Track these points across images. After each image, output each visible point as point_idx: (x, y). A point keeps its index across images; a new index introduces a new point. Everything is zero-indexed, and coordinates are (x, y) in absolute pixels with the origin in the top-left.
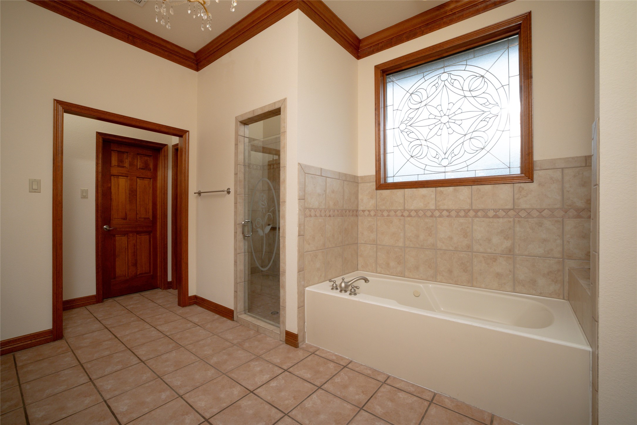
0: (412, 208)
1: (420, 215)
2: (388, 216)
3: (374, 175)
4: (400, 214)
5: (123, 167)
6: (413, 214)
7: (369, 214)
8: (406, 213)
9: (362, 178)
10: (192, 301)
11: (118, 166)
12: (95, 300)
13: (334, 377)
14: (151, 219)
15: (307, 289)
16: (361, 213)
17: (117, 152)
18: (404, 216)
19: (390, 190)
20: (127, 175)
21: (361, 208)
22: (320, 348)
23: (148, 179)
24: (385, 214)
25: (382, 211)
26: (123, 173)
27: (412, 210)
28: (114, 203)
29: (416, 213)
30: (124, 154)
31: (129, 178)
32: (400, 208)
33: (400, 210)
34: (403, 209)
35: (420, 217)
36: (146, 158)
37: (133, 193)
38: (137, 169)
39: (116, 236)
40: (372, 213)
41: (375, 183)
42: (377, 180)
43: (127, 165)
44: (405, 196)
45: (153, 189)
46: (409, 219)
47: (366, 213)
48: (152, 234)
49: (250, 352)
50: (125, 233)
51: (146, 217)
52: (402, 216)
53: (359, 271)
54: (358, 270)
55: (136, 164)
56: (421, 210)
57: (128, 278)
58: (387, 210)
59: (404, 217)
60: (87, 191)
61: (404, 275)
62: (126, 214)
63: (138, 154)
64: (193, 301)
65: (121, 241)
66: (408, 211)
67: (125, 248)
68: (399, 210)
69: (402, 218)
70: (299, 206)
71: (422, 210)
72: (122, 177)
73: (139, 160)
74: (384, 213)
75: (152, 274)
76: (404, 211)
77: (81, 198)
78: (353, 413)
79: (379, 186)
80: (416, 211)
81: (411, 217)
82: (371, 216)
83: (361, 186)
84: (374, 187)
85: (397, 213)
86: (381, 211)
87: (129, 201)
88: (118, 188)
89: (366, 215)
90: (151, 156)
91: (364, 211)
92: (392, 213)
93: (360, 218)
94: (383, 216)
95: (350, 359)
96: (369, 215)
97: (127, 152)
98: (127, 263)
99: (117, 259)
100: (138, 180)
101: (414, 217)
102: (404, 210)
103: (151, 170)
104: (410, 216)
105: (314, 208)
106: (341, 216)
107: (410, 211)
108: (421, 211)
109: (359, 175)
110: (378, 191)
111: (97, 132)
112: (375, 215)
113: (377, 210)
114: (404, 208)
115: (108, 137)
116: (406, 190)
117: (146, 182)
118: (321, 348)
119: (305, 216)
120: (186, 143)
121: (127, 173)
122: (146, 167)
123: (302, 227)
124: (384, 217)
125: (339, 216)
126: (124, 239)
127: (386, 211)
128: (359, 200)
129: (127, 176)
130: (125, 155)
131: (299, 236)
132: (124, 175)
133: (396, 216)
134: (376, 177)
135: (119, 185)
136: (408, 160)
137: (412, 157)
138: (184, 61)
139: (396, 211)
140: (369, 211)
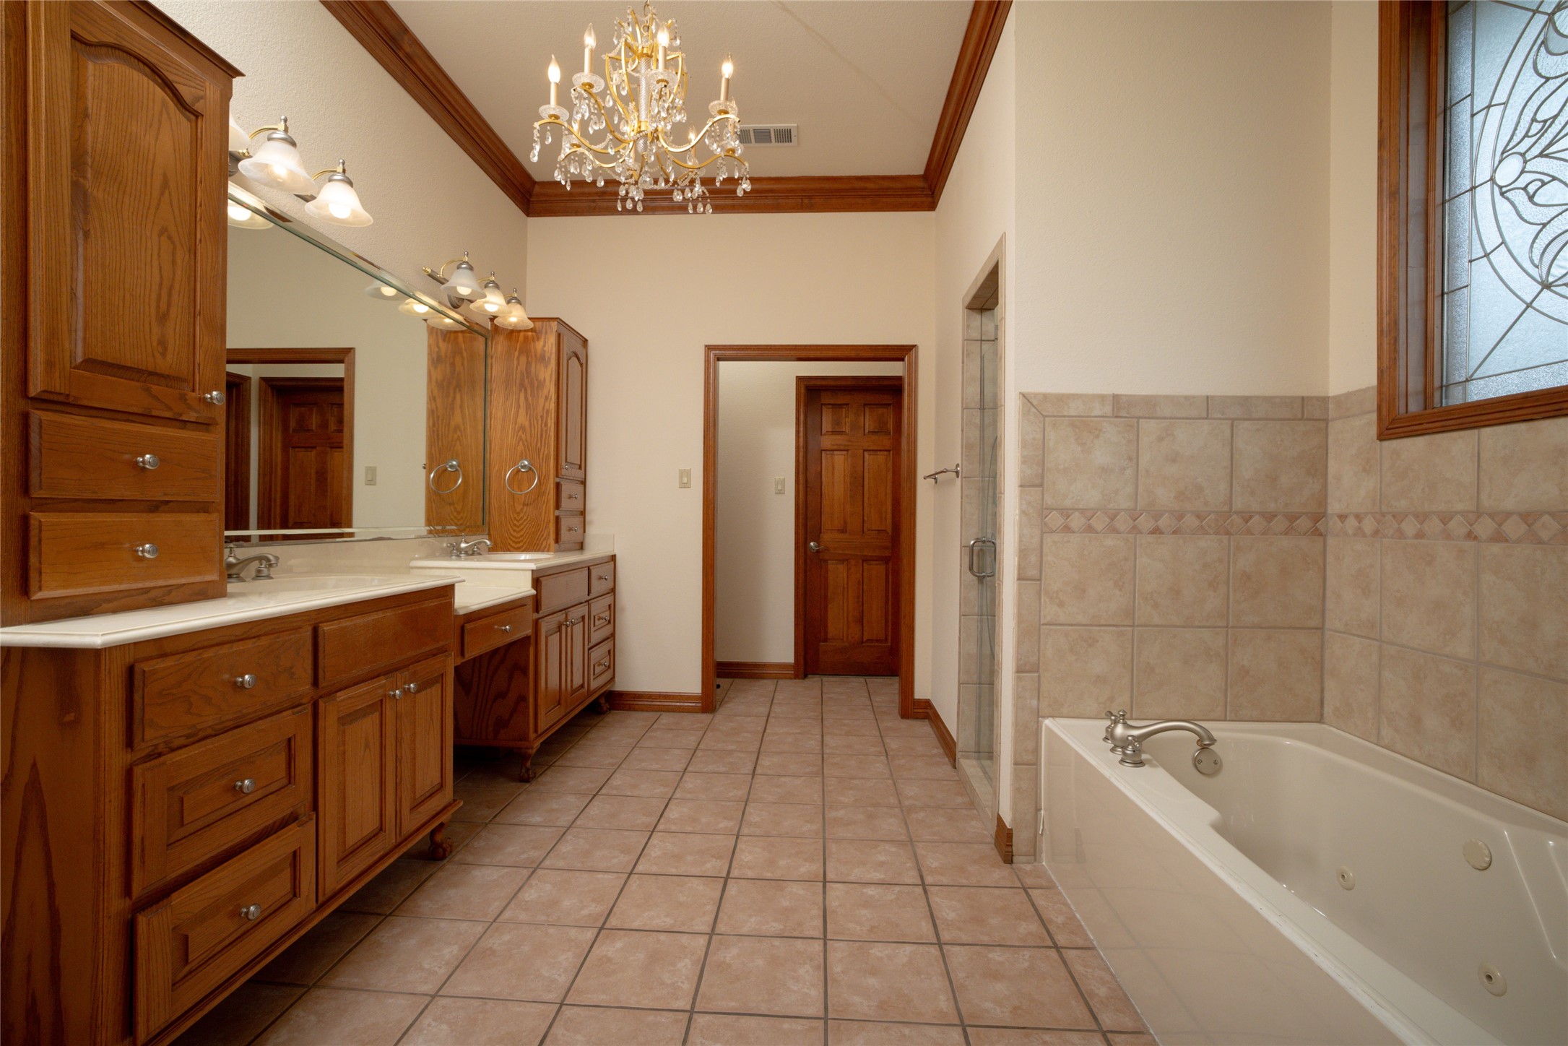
0: (1509, 504)
1: (1544, 535)
2: (1420, 535)
3: (1372, 388)
4: (1463, 531)
5: (841, 433)
6: (1513, 528)
7: (1360, 528)
8: (1485, 528)
9: (1339, 400)
10: (921, 711)
11: (833, 433)
12: (793, 672)
13: (998, 948)
14: (890, 533)
15: (1048, 722)
16: (1334, 524)
17: (830, 406)
18: (1476, 538)
19: (1427, 437)
20: (846, 448)
21: (1334, 507)
22: (1057, 888)
23: (885, 453)
24: (1410, 527)
25: (1399, 517)
26: (839, 445)
27: (1508, 514)
28: (826, 502)
29: (1524, 527)
30: (842, 408)
31: (850, 452)
32: (1460, 507)
33: (1463, 513)
34: (1475, 509)
35: (1540, 542)
36: (881, 410)
37: (857, 482)
38: (864, 435)
39: (829, 562)
40: (1368, 525)
41: (1374, 416)
42: (1384, 404)
43: (847, 429)
44: (1481, 456)
45: (894, 473)
46: (1496, 548)
47: (1351, 523)
48: (890, 564)
49: (907, 827)
50: (844, 560)
51: (880, 529)
52: (1470, 536)
53: (1324, 726)
54: (1324, 723)
55: (863, 426)
56: (1549, 513)
57: (846, 644)
58: (1417, 516)
59: (1475, 543)
60: (783, 482)
61: (1477, 776)
62: (845, 523)
63: (865, 405)
64: (924, 711)
65: (837, 573)
66: (1493, 519)
67: (844, 588)
68: (1456, 513)
69: (1470, 543)
70: (1021, 504)
71: (1552, 514)
72: (838, 453)
73: (867, 416)
74: (1403, 525)
75: (889, 644)
76: (1479, 517)
77: (776, 493)
78: (935, 1017)
79: (1391, 424)
80: (1528, 517)
81: (1507, 541)
82: (1364, 535)
83: (1335, 428)
84: (1374, 431)
85: (1452, 525)
86: (1394, 516)
87: (850, 496)
88: (833, 474)
89: (1350, 532)
90: (890, 404)
91: (1342, 517)
92: (1434, 525)
93: (1331, 541)
94: (1401, 534)
95: (1095, 943)
96: (1359, 532)
97: (848, 404)
98: (845, 615)
99: (830, 606)
100: (866, 454)
101: (1519, 541)
102: (1479, 514)
103: (890, 434)
104: (1499, 537)
105: (1082, 509)
106: (1216, 533)
107: (1500, 517)
108: (1546, 518)
109: (1331, 394)
110: (1386, 443)
111: (797, 377)
112: (1376, 533)
113: (1383, 515)
114: (1477, 509)
115: (812, 383)
116: (1487, 431)
117: (881, 457)
118: (1060, 888)
119: (1045, 530)
120: (913, 369)
121: (847, 443)
122: (880, 430)
123: (1033, 558)
124: (1405, 538)
125: (1208, 534)
126: (841, 569)
127: (1411, 518)
128: (1330, 478)
129: (847, 450)
130: (844, 410)
131: (1019, 579)
132: (842, 448)
133: (1448, 536)
134: (1380, 392)
135: (833, 468)
136: (1529, 305)
137: (1546, 286)
138: (905, 199)
139: (1445, 519)
140: (1359, 517)
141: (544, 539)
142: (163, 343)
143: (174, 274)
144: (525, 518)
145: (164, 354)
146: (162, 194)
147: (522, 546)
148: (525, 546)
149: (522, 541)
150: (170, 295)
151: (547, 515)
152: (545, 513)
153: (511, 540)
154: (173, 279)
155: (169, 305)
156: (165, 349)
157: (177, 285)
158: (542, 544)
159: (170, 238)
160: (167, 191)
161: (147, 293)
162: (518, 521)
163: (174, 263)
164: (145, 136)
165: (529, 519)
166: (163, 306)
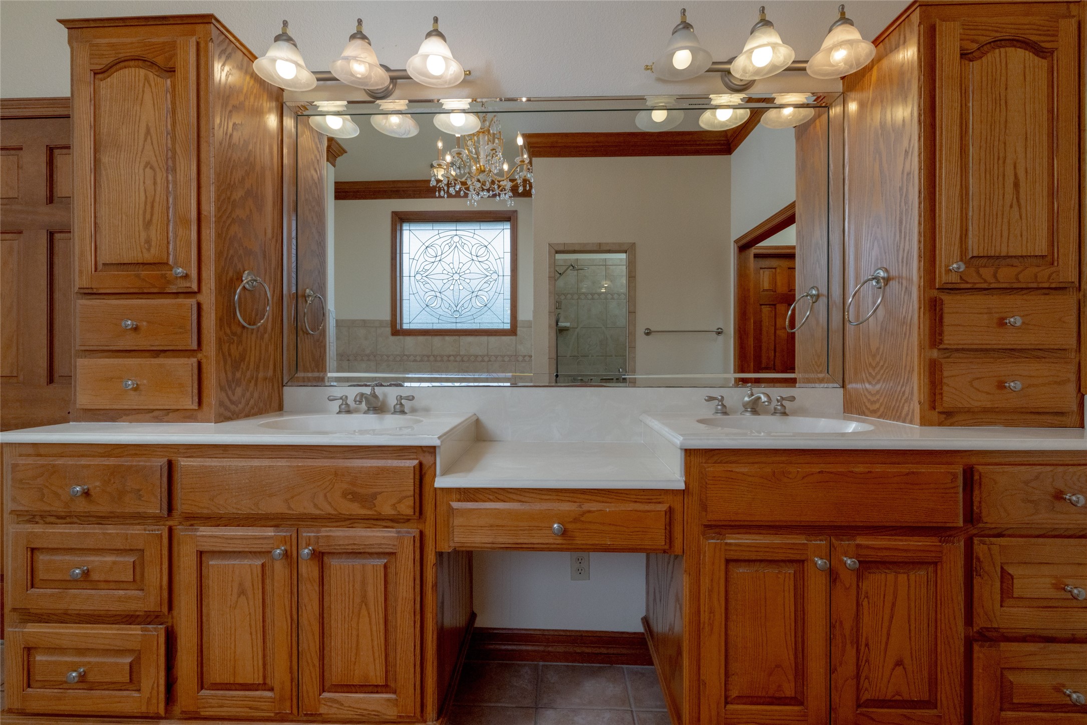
141: (906, 401)
142: (148, 241)
143: (155, 192)
144: (881, 363)
145: (149, 250)
146: (145, 140)
147: (879, 409)
148: (882, 410)
149: (878, 400)
150: (152, 207)
151: (909, 358)
152: (907, 354)
153: (866, 397)
154: (155, 195)
155: (152, 215)
156: (150, 246)
157: (157, 199)
158: (903, 407)
159: (152, 168)
160: (149, 137)
161: (137, 210)
162: (874, 368)
163: (155, 183)
164: (133, 107)
165: (886, 365)
166: (148, 217)
